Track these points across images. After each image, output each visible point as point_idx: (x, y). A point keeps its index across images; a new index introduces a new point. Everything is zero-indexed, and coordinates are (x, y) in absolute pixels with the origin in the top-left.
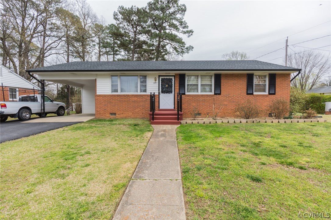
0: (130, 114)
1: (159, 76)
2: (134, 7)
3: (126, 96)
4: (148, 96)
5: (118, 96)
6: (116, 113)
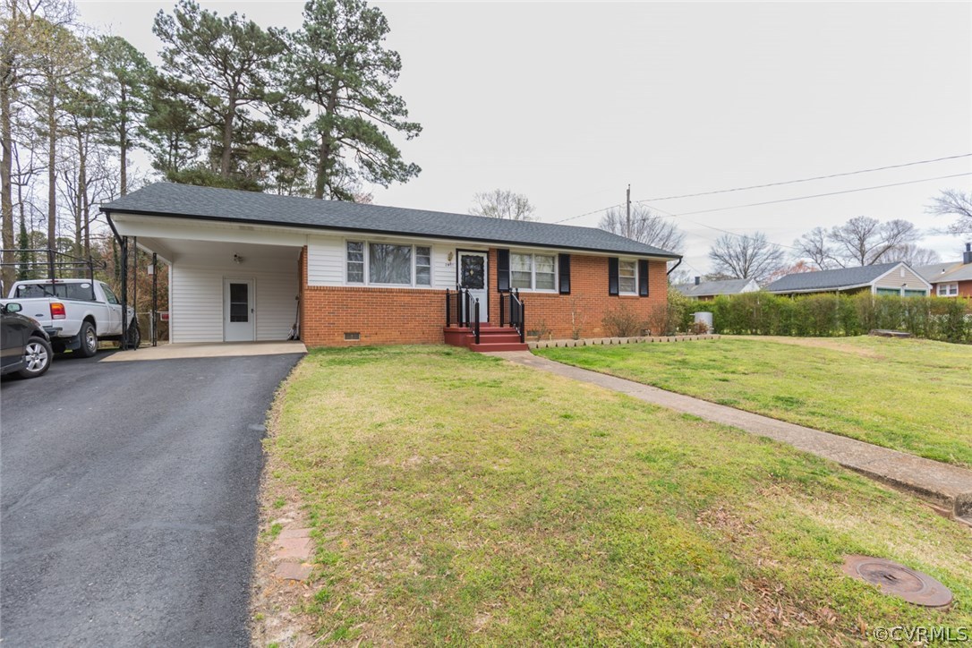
0: (395, 334)
1: (458, 250)
3: (384, 292)
4: (435, 293)
5: (364, 290)
6: (359, 334)
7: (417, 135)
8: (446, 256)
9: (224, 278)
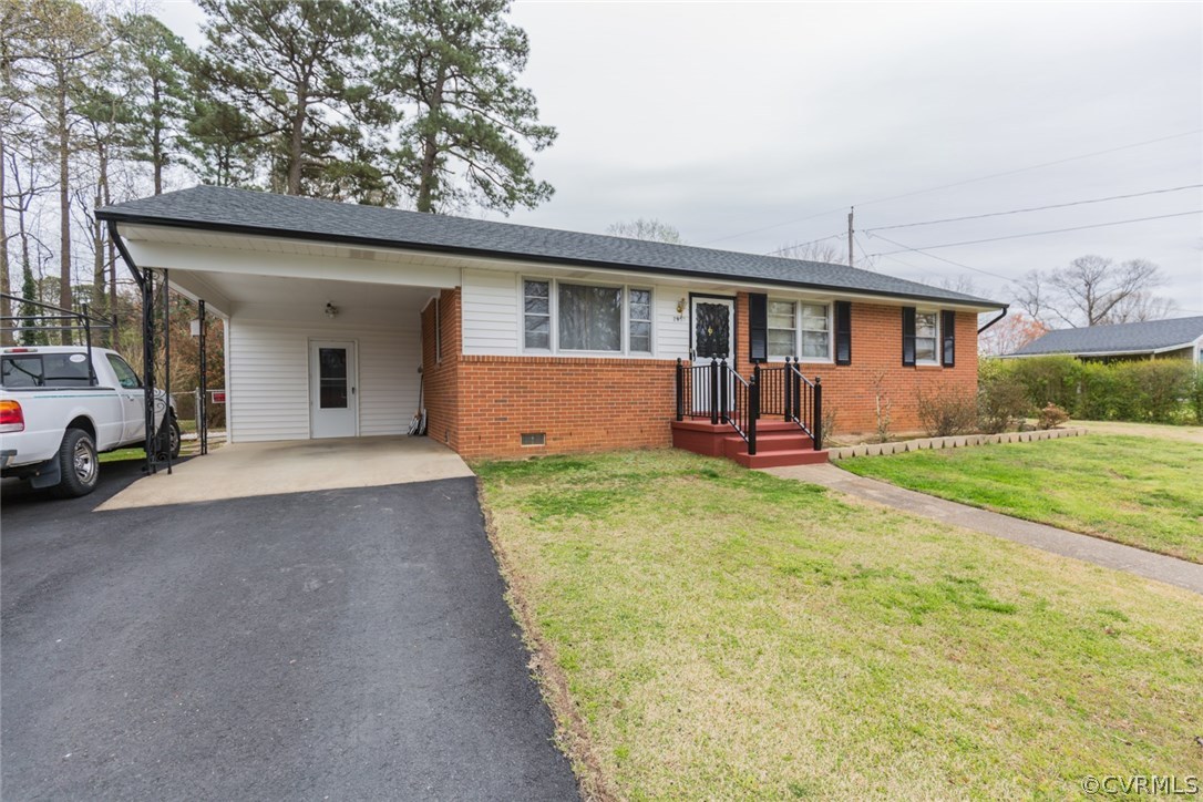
0: (600, 434)
1: (692, 295)
6: (543, 434)
7: (549, 144)
8: (675, 305)
9: (310, 341)
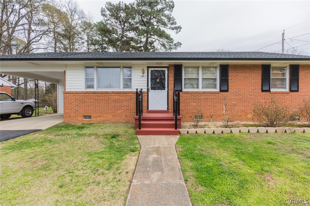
0: (110, 117)
1: (148, 67)
2: (122, 3)
3: (104, 93)
4: (133, 93)
5: (94, 93)
6: (91, 116)
7: (180, 31)
